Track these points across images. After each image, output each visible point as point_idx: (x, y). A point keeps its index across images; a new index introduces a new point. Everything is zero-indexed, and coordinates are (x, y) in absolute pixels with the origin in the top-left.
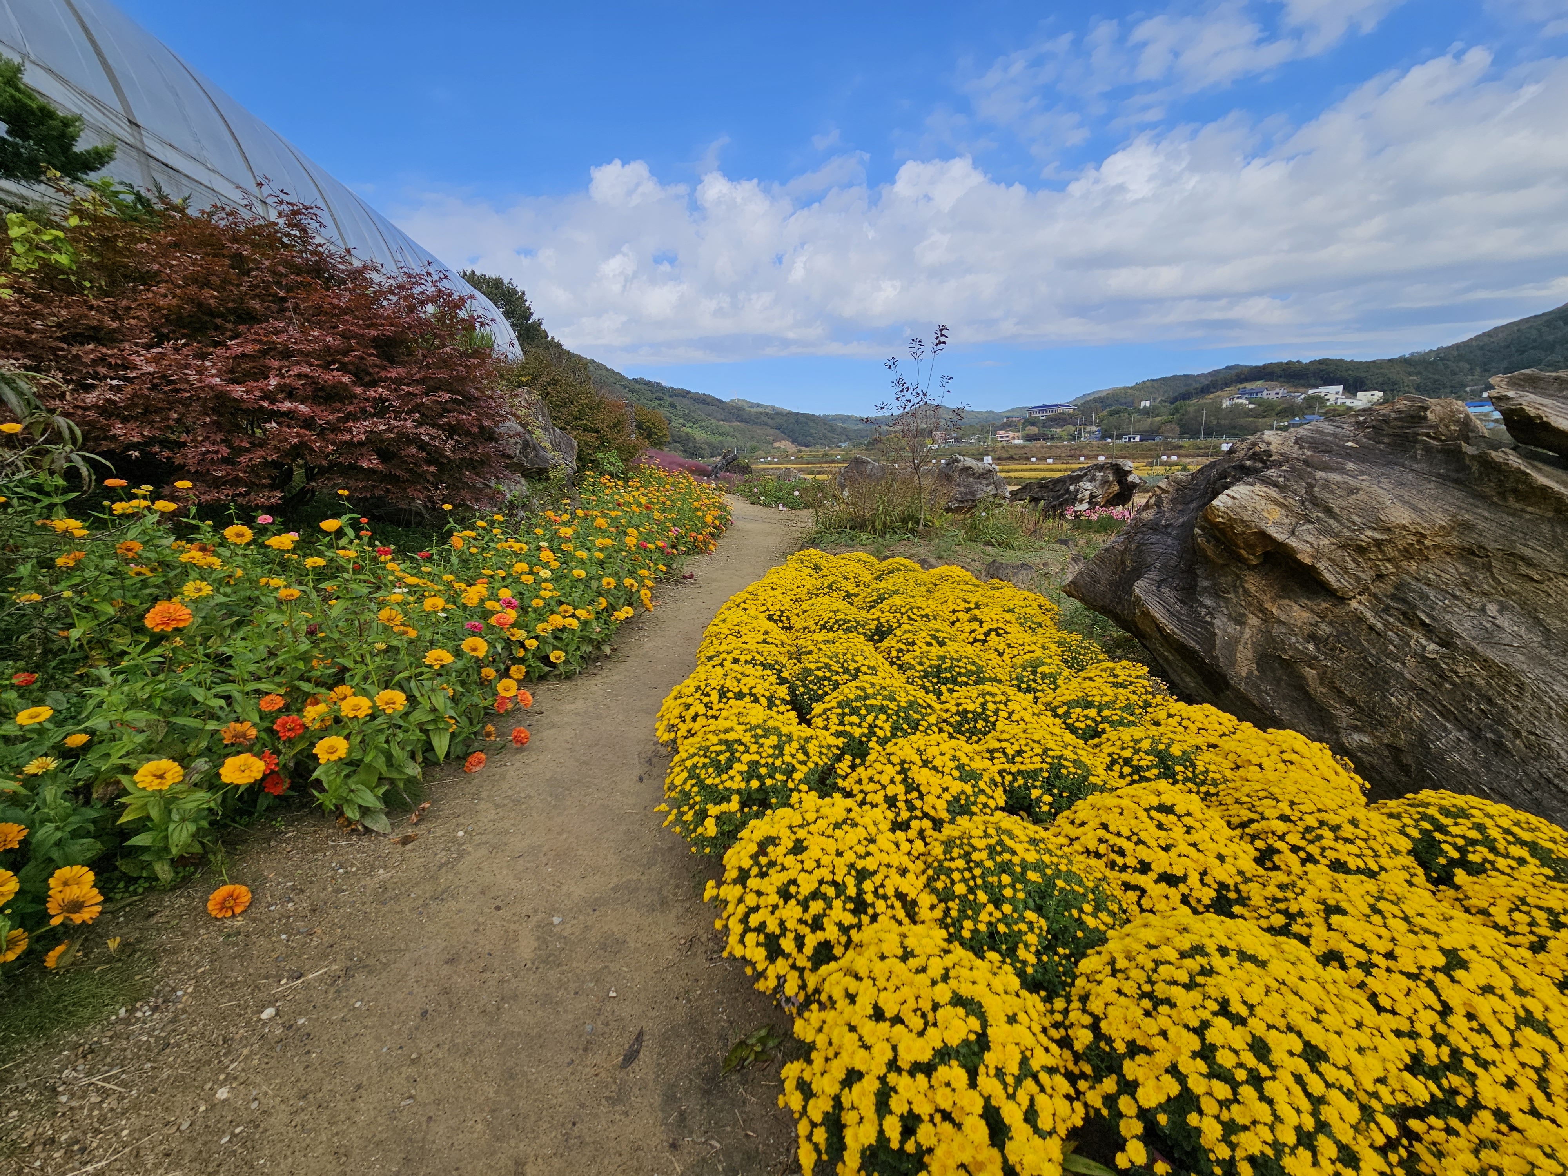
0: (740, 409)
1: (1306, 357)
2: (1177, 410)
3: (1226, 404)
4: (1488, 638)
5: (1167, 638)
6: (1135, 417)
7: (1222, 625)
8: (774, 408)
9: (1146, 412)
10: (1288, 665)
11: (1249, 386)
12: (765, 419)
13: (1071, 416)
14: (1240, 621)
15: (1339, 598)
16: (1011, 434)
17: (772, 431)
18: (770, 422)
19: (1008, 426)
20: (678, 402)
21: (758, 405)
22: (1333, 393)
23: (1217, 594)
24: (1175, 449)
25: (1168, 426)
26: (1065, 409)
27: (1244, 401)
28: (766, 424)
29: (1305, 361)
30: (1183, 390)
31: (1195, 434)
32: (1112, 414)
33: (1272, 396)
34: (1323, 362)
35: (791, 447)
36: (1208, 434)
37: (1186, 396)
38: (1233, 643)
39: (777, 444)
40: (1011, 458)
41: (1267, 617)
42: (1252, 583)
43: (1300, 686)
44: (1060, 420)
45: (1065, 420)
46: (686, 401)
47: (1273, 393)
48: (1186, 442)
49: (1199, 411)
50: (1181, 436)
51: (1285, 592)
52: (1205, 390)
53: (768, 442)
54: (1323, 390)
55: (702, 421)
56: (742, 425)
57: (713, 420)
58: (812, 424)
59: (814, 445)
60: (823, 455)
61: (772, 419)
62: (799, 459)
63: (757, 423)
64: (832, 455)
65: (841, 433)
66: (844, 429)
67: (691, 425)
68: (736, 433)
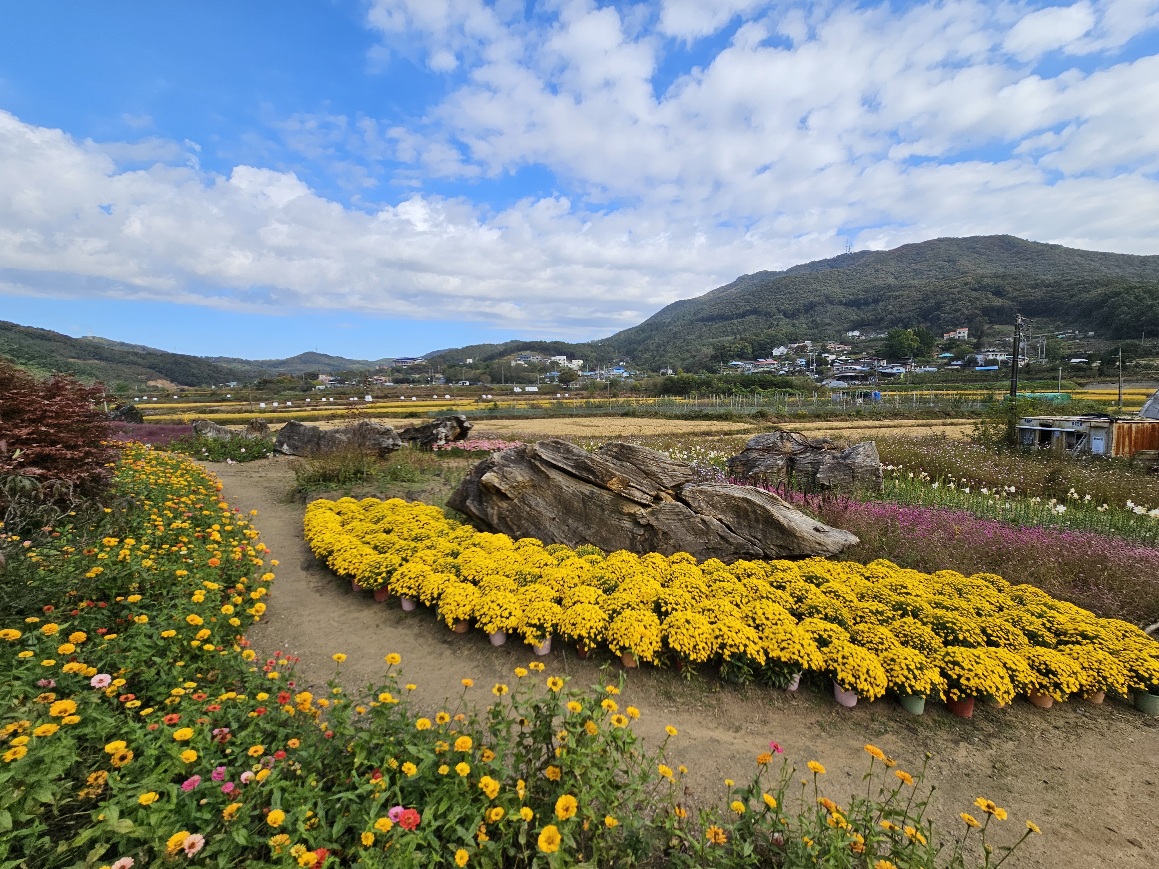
0: (96, 347)
1: (549, 339)
2: (487, 366)
3: (513, 364)
4: (537, 505)
5: (477, 516)
6: (464, 370)
7: (489, 510)
8: (144, 348)
9: (470, 366)
10: (504, 518)
11: (524, 353)
12: (135, 359)
13: (424, 366)
14: (493, 508)
15: (512, 500)
16: (383, 378)
17: (144, 370)
18: (141, 361)
19: (380, 372)
22: (562, 359)
23: (487, 502)
24: (489, 391)
25: (484, 376)
26: (420, 362)
27: (522, 362)
28: (135, 363)
29: (548, 341)
30: (489, 353)
31: (499, 382)
32: (451, 367)
33: (535, 360)
34: (556, 342)
35: (171, 387)
36: (506, 382)
37: (491, 358)
38: (492, 514)
39: (152, 383)
40: (386, 396)
41: (499, 507)
42: (494, 498)
43: (507, 523)
44: (417, 369)
45: (420, 369)
47: (536, 358)
48: (495, 386)
49: (500, 367)
50: (492, 382)
51: (502, 500)
52: (502, 354)
53: (141, 381)
54: (558, 357)
55: (41, 357)
56: (103, 364)
57: (59, 358)
58: (193, 365)
59: (199, 384)
60: (212, 395)
61: (144, 358)
62: (183, 398)
63: (123, 362)
64: (221, 394)
65: (227, 374)
66: (231, 370)
67: (23, 361)
68: (94, 371)
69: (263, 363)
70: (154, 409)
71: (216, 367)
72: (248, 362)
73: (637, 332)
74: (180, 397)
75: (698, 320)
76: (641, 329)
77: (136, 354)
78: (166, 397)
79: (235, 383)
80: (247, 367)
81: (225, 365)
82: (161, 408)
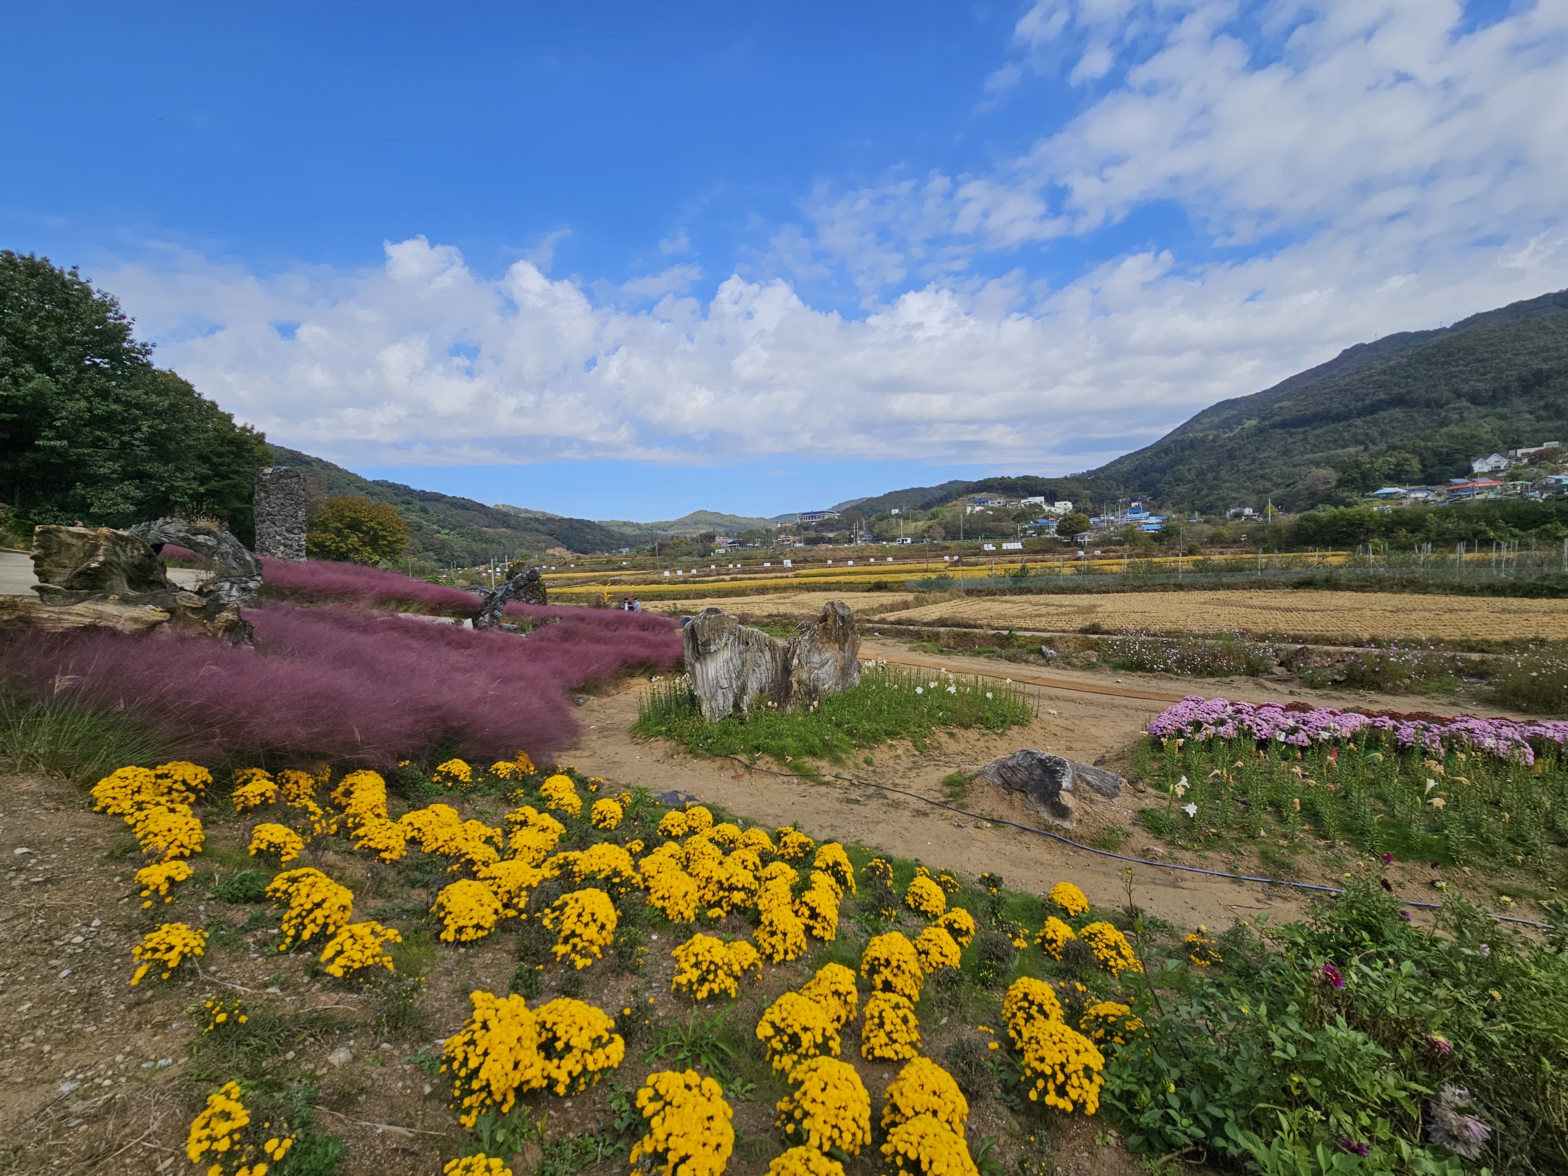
0: (506, 514)
2: (932, 516)
3: (969, 511)
8: (544, 514)
11: (977, 496)
12: (536, 525)
13: (838, 521)
16: (791, 538)
17: (543, 537)
18: (541, 527)
19: (783, 530)
20: (430, 506)
21: (527, 511)
22: (1038, 502)
25: (935, 529)
26: (831, 515)
27: (981, 509)
28: (537, 530)
30: (923, 499)
31: (955, 537)
33: (997, 505)
35: (568, 555)
36: (966, 536)
39: (550, 551)
44: (830, 525)
45: (833, 525)
46: (440, 506)
47: (997, 502)
48: (952, 544)
49: (950, 517)
50: (945, 538)
53: (540, 549)
54: (1031, 499)
55: (461, 527)
56: (509, 531)
57: (475, 527)
58: (587, 530)
59: (593, 551)
60: (607, 562)
61: (544, 525)
62: (580, 567)
63: (526, 529)
64: (617, 561)
65: (619, 539)
66: (622, 534)
67: (447, 531)
68: (502, 540)
69: (653, 526)
70: (553, 579)
71: (608, 532)
72: (638, 526)
73: (1156, 454)
74: (577, 565)
75: (1274, 426)
76: (1162, 448)
77: (537, 520)
78: (564, 566)
79: (627, 549)
80: (638, 532)
81: (616, 529)
82: (560, 578)
